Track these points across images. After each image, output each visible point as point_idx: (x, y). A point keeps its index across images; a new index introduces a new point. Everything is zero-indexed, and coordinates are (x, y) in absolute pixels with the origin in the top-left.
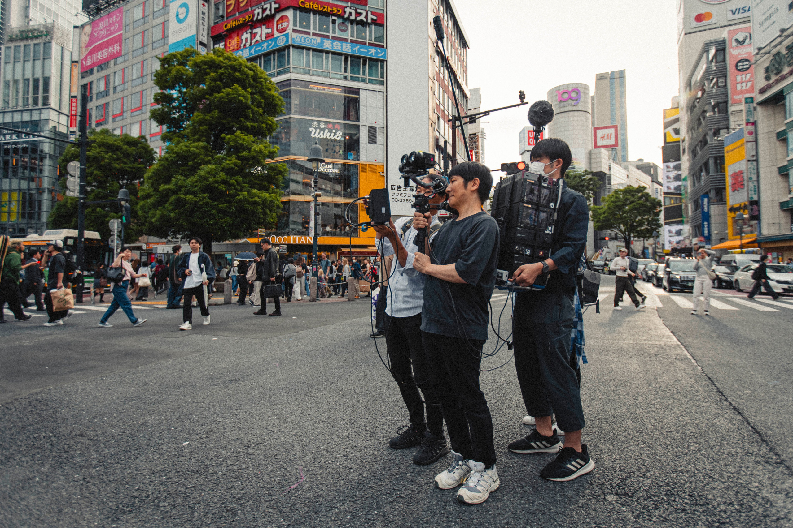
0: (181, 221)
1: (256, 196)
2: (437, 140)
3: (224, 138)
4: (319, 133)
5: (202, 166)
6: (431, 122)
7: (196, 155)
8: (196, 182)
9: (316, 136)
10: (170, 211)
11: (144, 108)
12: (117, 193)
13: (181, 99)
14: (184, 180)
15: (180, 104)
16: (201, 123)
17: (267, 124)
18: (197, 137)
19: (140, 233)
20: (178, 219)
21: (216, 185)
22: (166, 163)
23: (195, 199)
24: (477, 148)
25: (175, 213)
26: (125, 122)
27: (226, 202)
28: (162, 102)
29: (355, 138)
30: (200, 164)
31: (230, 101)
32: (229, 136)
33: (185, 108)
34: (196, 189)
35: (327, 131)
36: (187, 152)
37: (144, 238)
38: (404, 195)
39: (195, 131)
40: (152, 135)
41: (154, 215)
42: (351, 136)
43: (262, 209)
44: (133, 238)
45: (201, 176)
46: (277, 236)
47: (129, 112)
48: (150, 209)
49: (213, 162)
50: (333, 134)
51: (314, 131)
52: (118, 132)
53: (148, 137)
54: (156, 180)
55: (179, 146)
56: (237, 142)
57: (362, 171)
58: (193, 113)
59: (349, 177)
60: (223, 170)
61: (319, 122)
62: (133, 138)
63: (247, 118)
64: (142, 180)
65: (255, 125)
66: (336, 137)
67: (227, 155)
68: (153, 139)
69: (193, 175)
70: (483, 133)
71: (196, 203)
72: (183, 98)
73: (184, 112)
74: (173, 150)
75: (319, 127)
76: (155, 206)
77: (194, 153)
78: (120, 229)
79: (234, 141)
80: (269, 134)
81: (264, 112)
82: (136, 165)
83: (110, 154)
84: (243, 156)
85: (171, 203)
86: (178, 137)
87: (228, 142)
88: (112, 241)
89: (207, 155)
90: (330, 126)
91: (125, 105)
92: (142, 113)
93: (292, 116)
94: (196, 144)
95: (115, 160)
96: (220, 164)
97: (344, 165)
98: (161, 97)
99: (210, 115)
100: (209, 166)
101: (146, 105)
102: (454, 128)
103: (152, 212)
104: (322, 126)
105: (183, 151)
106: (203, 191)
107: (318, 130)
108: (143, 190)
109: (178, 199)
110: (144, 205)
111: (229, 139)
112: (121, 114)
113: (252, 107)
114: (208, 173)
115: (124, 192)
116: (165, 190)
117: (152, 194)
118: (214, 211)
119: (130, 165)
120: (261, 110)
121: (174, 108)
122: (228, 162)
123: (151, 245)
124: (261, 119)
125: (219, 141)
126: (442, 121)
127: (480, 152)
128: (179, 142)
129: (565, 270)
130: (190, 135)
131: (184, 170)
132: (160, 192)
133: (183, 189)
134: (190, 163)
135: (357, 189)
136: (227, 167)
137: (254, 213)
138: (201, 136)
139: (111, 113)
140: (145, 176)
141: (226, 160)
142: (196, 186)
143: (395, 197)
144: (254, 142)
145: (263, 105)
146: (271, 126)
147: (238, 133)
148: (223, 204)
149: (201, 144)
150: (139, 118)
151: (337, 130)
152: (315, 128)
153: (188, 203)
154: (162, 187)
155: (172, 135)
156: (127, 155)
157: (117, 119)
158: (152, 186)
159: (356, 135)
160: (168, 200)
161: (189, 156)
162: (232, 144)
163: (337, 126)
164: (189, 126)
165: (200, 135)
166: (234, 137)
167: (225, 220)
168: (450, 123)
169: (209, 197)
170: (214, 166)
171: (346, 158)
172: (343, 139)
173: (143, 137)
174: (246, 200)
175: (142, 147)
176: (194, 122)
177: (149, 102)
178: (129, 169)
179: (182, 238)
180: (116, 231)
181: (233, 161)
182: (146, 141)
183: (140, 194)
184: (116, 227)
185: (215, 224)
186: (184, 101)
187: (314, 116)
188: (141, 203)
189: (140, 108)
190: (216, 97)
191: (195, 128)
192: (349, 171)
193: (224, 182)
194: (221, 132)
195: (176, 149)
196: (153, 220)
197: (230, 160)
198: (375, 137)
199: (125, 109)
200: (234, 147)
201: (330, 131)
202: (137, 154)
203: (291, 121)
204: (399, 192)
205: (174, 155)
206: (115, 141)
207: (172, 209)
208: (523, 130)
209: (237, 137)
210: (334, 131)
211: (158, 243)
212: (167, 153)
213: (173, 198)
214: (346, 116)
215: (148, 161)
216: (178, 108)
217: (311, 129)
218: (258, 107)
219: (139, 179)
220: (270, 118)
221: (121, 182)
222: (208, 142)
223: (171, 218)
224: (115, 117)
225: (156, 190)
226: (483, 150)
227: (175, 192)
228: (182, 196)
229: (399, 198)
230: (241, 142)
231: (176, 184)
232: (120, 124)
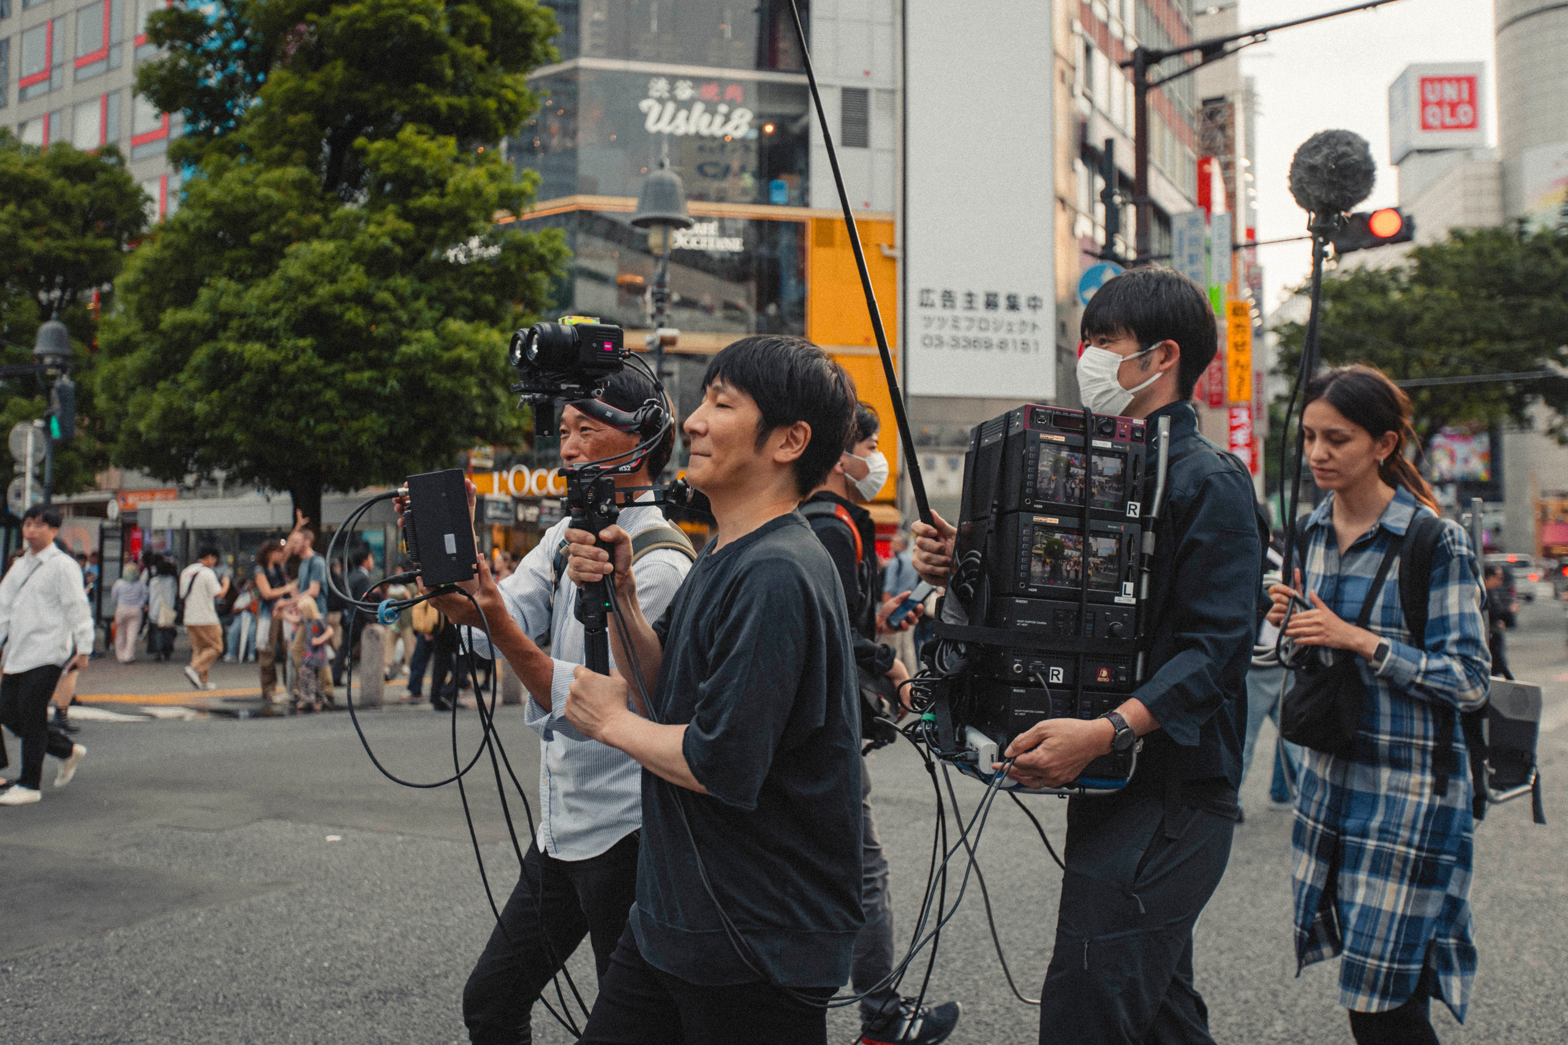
0: (225, 430)
1: (461, 342)
2: (1082, 128)
3: (363, 152)
4: (673, 118)
5: (293, 248)
6: (1060, 64)
7: (275, 211)
8: (275, 299)
9: (664, 127)
10: (192, 396)
11: (115, 54)
12: (33, 332)
13: (229, 25)
14: (238, 295)
15: (227, 43)
16: (294, 102)
17: (501, 100)
18: (277, 149)
19: (99, 462)
20: (216, 423)
21: (337, 309)
22: (183, 240)
23: (272, 356)
24: (1229, 147)
25: (210, 402)
26: (56, 101)
27: (372, 364)
28: (172, 37)
29: (795, 128)
30: (288, 240)
31: (383, 30)
32: (378, 145)
33: (242, 55)
34: (275, 323)
35: (699, 108)
36: (246, 199)
37: (112, 477)
38: (963, 324)
39: (272, 131)
40: (139, 141)
41: (145, 408)
42: (782, 123)
43: (482, 384)
44: (78, 479)
45: (290, 281)
46: (532, 468)
47: (69, 70)
48: (132, 389)
49: (326, 230)
50: (719, 120)
51: (656, 108)
52: (33, 136)
53: (125, 149)
54: (150, 295)
55: (222, 183)
56: (402, 162)
57: (819, 244)
58: (266, 71)
59: (774, 263)
60: (358, 256)
61: (673, 79)
62: (81, 153)
63: (436, 81)
64: (106, 287)
65: (463, 102)
66: (729, 129)
67: (374, 205)
68: (143, 151)
69: (265, 275)
70: (1250, 96)
71: (275, 369)
72: (236, 22)
73: (237, 67)
74: (203, 195)
75: (673, 98)
76: (150, 377)
77: (268, 205)
78: (41, 456)
79: (394, 158)
80: (509, 133)
81: (490, 60)
82: (90, 241)
83: (11, 207)
84: (422, 209)
85: (197, 369)
86: (221, 150)
87: (376, 165)
88: (19, 495)
89: (306, 210)
90: (711, 91)
91: (57, 46)
92: (109, 70)
93: (584, 62)
94: (276, 174)
95: (28, 226)
96: (349, 237)
97: (758, 224)
98: (168, 24)
99: (319, 76)
100: (316, 245)
101: (120, 44)
102: (1142, 89)
103: (139, 397)
104: (685, 91)
105: (236, 199)
106: (299, 329)
107: (670, 107)
108: (112, 326)
109: (218, 356)
110: (114, 375)
111: (380, 152)
112: (46, 75)
113: (452, 42)
114: (313, 268)
115: (56, 331)
116: (177, 327)
117: (140, 337)
118: (329, 395)
119: (72, 243)
120: (479, 53)
121: (209, 55)
122: (372, 229)
123: (131, 499)
124: (481, 81)
125: (348, 157)
126: (1099, 57)
127: (1242, 162)
128: (220, 171)
129: (1188, 735)
130: (256, 145)
131: (237, 261)
132: (163, 334)
133: (234, 323)
134: (256, 238)
135: (802, 302)
136: (371, 244)
137: (455, 399)
138: (292, 145)
139: (14, 74)
140: (119, 281)
141: (368, 222)
142: (276, 313)
143: (933, 331)
144: (456, 160)
145: (487, 35)
146: (513, 106)
147: (408, 132)
148: (358, 369)
149: (292, 172)
150: (98, 88)
151: (733, 106)
152: (661, 101)
153: (248, 368)
154: (170, 317)
155: (200, 145)
156: (63, 210)
157: (32, 91)
158: (140, 311)
159: (796, 118)
160: (185, 361)
161: (253, 215)
162: (386, 168)
163: (733, 92)
164: (256, 113)
165: (285, 145)
166: (393, 147)
167: (367, 422)
168: (1130, 71)
169: (314, 349)
170: (330, 247)
171: (764, 198)
172: (753, 134)
173: (111, 150)
174: (429, 358)
175: (106, 184)
176: (269, 101)
177: (129, 33)
178: (68, 255)
179: (229, 482)
180: (29, 462)
181: (387, 228)
182: (122, 161)
183: (102, 339)
184: (29, 448)
185: (333, 436)
186: (239, 35)
187: (657, 58)
188: (105, 368)
189: (104, 54)
190: (338, 19)
191: (272, 117)
192: (774, 245)
193: (363, 299)
194: (355, 130)
195: (214, 194)
196: (142, 426)
197: (380, 224)
198: (864, 122)
199: (57, 59)
200: (395, 178)
201: (711, 110)
202: (92, 203)
203: (582, 78)
204: (947, 313)
205: (208, 213)
206: (28, 165)
207: (200, 390)
208: (1403, 78)
209: (405, 145)
210: (723, 109)
211: (152, 493)
212: (184, 204)
213: (201, 354)
214: (766, 59)
215: (125, 226)
216: (221, 57)
217: (644, 105)
218: (470, 43)
219: (99, 283)
220: (508, 80)
221: (43, 296)
222: (312, 164)
223: (194, 419)
224: (26, 84)
225: (151, 326)
226: (1250, 153)
227: (210, 334)
228: (231, 347)
229: (947, 333)
230: (415, 162)
231: (213, 308)
232: (43, 106)
